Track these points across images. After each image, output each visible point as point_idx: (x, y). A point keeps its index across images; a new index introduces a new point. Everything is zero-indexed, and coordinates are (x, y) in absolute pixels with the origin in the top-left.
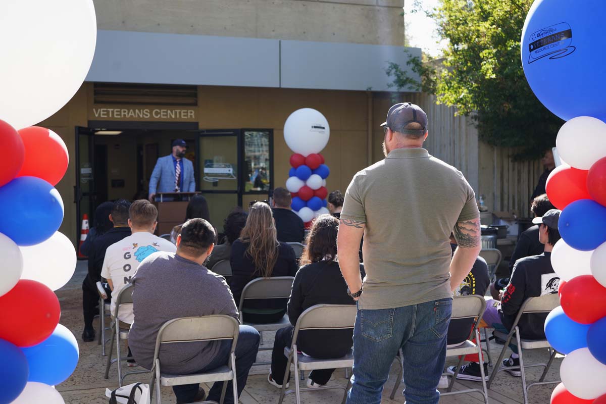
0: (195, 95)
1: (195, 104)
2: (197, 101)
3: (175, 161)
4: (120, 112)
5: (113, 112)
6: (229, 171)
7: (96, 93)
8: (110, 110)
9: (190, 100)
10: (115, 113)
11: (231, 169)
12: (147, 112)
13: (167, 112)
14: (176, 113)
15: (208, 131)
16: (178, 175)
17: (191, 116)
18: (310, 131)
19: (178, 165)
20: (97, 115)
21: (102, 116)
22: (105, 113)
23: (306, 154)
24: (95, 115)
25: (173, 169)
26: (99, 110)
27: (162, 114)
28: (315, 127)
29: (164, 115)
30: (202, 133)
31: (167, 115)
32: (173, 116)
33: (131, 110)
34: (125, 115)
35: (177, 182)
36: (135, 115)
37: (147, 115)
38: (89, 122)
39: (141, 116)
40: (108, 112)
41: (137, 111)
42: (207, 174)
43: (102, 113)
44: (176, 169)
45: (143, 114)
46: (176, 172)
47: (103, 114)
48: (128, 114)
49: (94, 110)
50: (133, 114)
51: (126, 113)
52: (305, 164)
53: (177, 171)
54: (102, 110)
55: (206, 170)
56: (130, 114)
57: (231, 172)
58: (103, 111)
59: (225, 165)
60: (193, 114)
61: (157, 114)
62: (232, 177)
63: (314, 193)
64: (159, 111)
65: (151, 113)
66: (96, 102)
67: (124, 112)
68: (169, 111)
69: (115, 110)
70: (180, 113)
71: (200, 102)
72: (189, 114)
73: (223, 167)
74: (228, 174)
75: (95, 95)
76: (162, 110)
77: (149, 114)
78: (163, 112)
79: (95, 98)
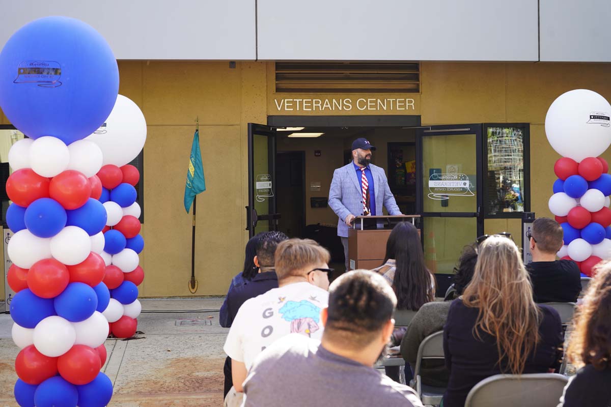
0: (416, 77)
1: (416, 90)
2: (418, 85)
3: (358, 171)
4: (311, 102)
5: (301, 103)
6: (465, 184)
7: (278, 78)
8: (298, 100)
9: (410, 85)
10: (304, 105)
11: (467, 182)
12: (348, 102)
13: (376, 102)
14: (388, 103)
15: (434, 127)
16: (365, 192)
17: (410, 107)
19: (363, 176)
20: (279, 109)
21: (286, 109)
22: (291, 104)
23: (578, 159)
24: (277, 108)
25: (357, 183)
26: (283, 100)
27: (369, 104)
29: (371, 106)
30: (426, 131)
31: (376, 106)
32: (385, 108)
33: (327, 100)
34: (317, 108)
35: (365, 201)
36: (332, 107)
37: (347, 107)
38: (269, 117)
39: (340, 108)
40: (295, 103)
41: (334, 100)
42: (432, 189)
43: (286, 104)
44: (361, 182)
45: (343, 105)
46: (361, 187)
47: (288, 107)
48: (322, 105)
49: (276, 100)
50: (329, 106)
51: (319, 105)
52: (578, 174)
53: (363, 184)
54: (286, 100)
55: (432, 184)
56: (325, 106)
57: (467, 186)
58: (288, 102)
59: (458, 176)
60: (412, 104)
61: (362, 104)
62: (469, 193)
64: (365, 101)
65: (354, 105)
66: (278, 90)
67: (316, 102)
68: (379, 101)
69: (304, 100)
70: (395, 103)
71: (423, 87)
72: (407, 104)
73: (455, 180)
74: (463, 188)
75: (277, 80)
76: (369, 100)
77: (351, 106)
78: (370, 102)
79: (277, 85)
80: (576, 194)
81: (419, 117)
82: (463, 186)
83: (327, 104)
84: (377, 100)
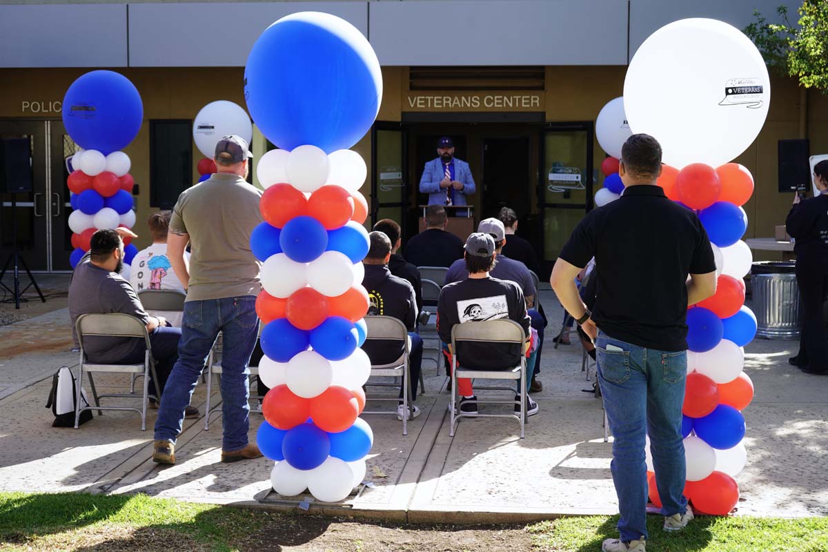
0: (543, 76)
1: (542, 88)
2: (544, 83)
4: (442, 100)
5: (432, 101)
6: (577, 177)
7: (412, 77)
8: (429, 98)
9: (536, 83)
10: (435, 102)
11: (580, 176)
12: (476, 99)
14: (514, 100)
15: (554, 123)
17: (535, 104)
18: (621, 127)
20: (412, 106)
21: (418, 106)
22: (423, 102)
24: (410, 106)
26: (415, 99)
27: (496, 101)
29: (498, 103)
30: (548, 127)
31: (502, 103)
32: (511, 105)
33: (456, 98)
34: (447, 104)
36: (461, 104)
37: (476, 104)
38: (403, 114)
39: (469, 105)
40: (426, 101)
41: (463, 98)
42: (552, 181)
43: (418, 102)
45: (471, 102)
47: (420, 104)
48: (452, 103)
49: (409, 98)
50: (458, 103)
51: (449, 102)
54: (419, 98)
55: (552, 177)
56: (454, 103)
57: (579, 179)
58: (420, 100)
59: (572, 170)
60: (537, 101)
61: (489, 101)
62: (580, 186)
64: (492, 98)
65: (481, 101)
66: (412, 88)
67: (447, 100)
68: (505, 98)
69: (435, 98)
70: (520, 100)
71: (548, 86)
72: (532, 101)
73: (570, 173)
74: (576, 181)
75: (411, 79)
76: (496, 97)
77: (478, 103)
78: (498, 99)
79: (411, 84)
81: (544, 114)
82: (576, 180)
83: (456, 101)
84: (503, 98)
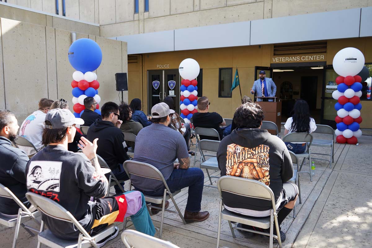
0: (326, 47)
1: (326, 52)
2: (326, 50)
4: (285, 58)
5: (282, 59)
7: (275, 50)
8: (280, 58)
9: (323, 50)
10: (283, 59)
12: (298, 58)
13: (309, 57)
14: (314, 57)
16: (263, 89)
17: (322, 58)
19: (263, 83)
20: (274, 61)
21: (276, 61)
22: (278, 59)
26: (275, 58)
27: (306, 58)
28: (348, 59)
29: (307, 59)
31: (309, 59)
32: (312, 59)
33: (291, 57)
34: (287, 60)
35: (263, 92)
36: (292, 60)
37: (298, 59)
38: (271, 64)
39: (295, 60)
40: (279, 59)
41: (293, 58)
42: (327, 89)
43: (276, 60)
46: (262, 87)
47: (277, 60)
48: (289, 59)
49: (273, 59)
50: (291, 59)
51: (288, 59)
52: (343, 82)
55: (327, 87)
56: (290, 59)
58: (277, 59)
60: (323, 57)
61: (303, 58)
63: (348, 100)
64: (305, 57)
65: (300, 58)
66: (275, 55)
67: (287, 58)
68: (310, 57)
69: (283, 58)
70: (316, 57)
71: (328, 51)
72: (321, 58)
75: (274, 51)
77: (299, 59)
78: (307, 57)
79: (274, 53)
80: (342, 91)
81: (326, 62)
